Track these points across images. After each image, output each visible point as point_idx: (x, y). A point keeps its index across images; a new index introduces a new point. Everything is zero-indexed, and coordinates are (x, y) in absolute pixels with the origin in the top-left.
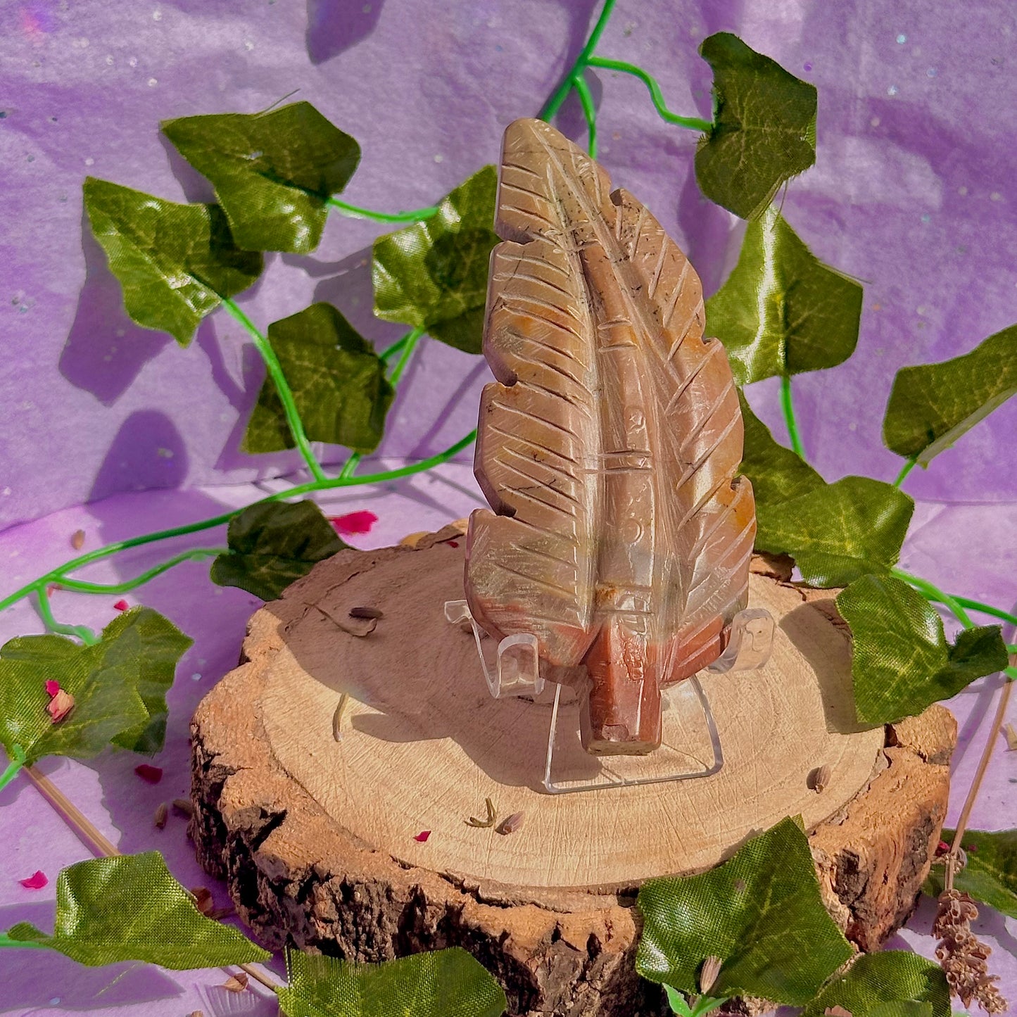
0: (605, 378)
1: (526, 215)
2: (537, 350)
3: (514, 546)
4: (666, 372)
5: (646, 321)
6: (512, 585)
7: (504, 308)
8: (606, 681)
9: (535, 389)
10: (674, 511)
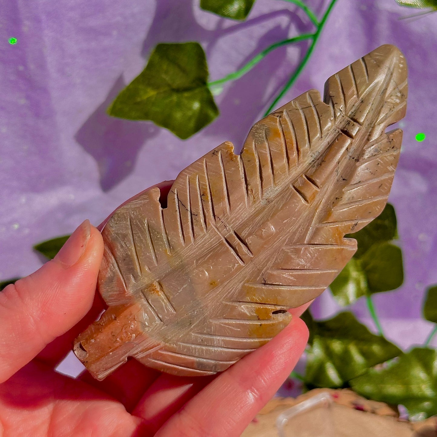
0: (278, 199)
1: (340, 90)
2: (264, 152)
3: (146, 221)
4: (307, 230)
5: (329, 199)
6: (125, 236)
7: (278, 118)
8: (105, 325)
9: (241, 167)
10: (232, 292)
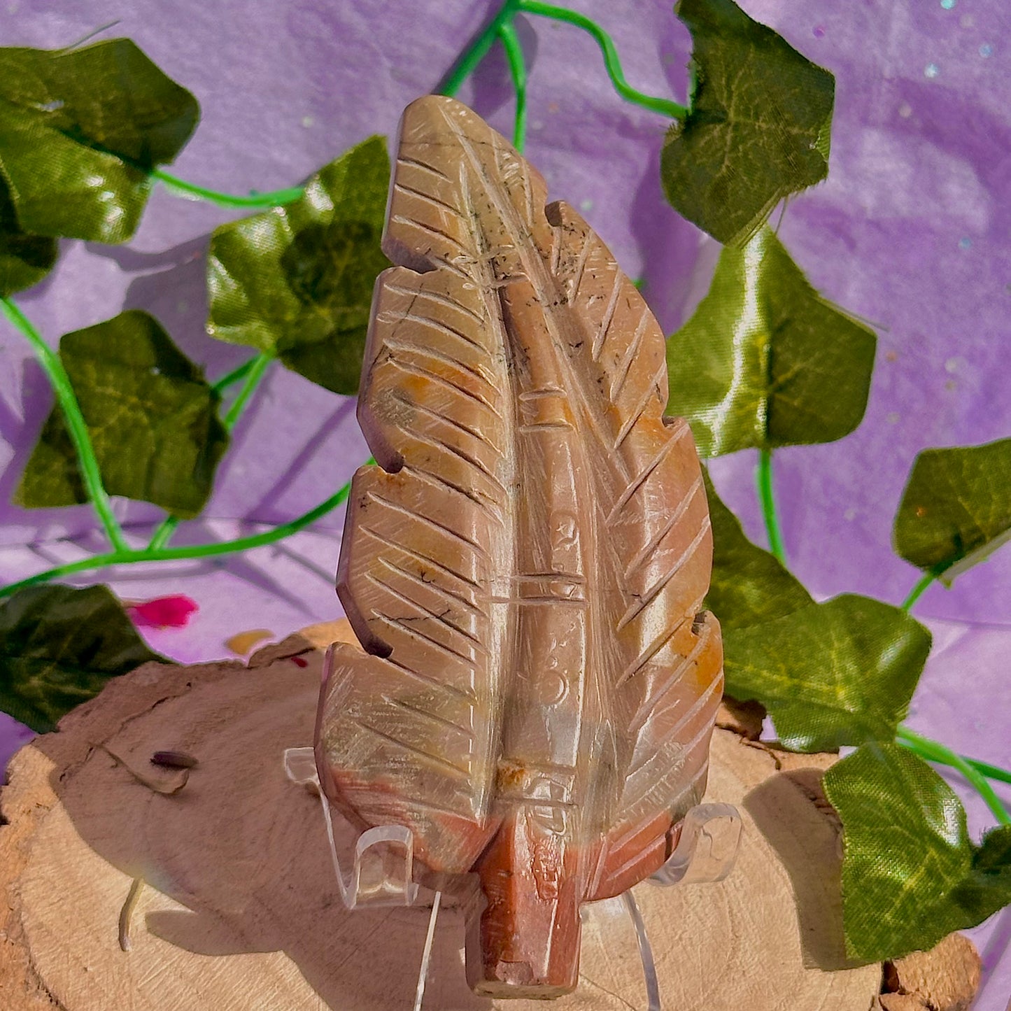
0: (526, 468)
1: (428, 232)
2: (434, 425)
3: (387, 699)
4: (610, 465)
5: (587, 391)
6: (381, 754)
7: (390, 361)
8: (506, 899)
9: (428, 480)
10: (613, 662)
